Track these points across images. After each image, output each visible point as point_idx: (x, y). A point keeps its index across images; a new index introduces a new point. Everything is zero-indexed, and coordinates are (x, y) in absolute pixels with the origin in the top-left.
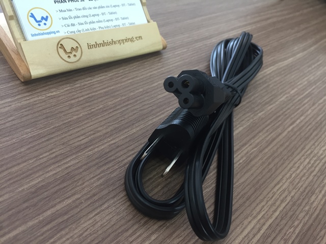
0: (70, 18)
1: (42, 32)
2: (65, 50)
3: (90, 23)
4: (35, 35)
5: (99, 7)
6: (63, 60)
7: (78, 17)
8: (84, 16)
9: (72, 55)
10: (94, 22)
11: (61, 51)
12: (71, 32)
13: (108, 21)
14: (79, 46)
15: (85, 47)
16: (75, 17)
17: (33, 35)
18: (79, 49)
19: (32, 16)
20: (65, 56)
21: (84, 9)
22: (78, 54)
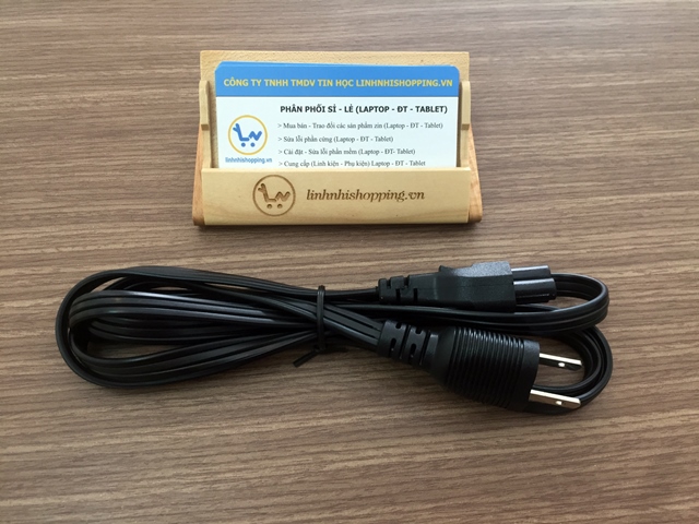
0: (299, 139)
1: (243, 157)
2: (266, 195)
3: (332, 152)
4: (232, 160)
5: (361, 126)
6: (259, 209)
7: (314, 140)
8: (324, 140)
9: (274, 204)
10: (338, 152)
11: (259, 195)
12: (291, 165)
13: (367, 153)
14: (291, 192)
15: (301, 194)
16: (307, 139)
17: (228, 160)
18: (291, 197)
19: (237, 129)
20: (263, 204)
21: (329, 126)
22: (287, 204)
